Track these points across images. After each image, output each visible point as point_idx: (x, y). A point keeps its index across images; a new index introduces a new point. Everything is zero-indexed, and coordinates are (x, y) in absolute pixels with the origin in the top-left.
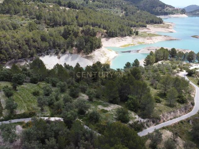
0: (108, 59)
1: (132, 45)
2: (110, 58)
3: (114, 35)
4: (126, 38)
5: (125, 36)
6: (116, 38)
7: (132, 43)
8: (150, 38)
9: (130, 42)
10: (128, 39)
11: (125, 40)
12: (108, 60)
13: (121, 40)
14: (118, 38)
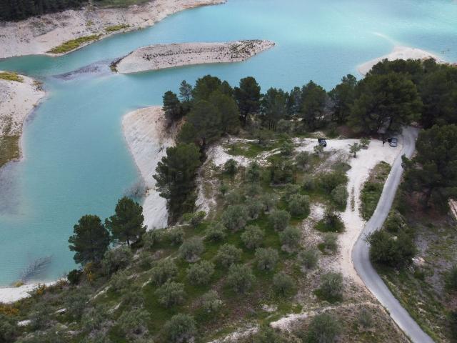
0: (8, 130)
1: (91, 42)
2: (15, 119)
3: (19, 12)
4: (66, 17)
5: (61, 9)
6: (31, 20)
7: (90, 34)
8: (140, 8)
9: (81, 29)
10: (70, 21)
11: (64, 25)
12: (9, 134)
13: (50, 26)
14: (36, 20)
